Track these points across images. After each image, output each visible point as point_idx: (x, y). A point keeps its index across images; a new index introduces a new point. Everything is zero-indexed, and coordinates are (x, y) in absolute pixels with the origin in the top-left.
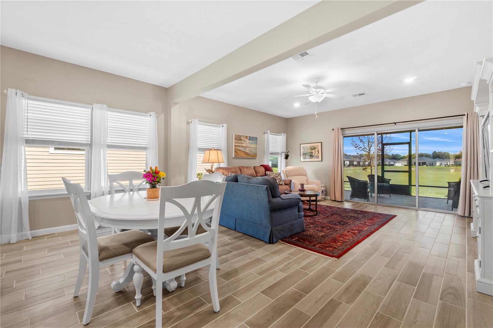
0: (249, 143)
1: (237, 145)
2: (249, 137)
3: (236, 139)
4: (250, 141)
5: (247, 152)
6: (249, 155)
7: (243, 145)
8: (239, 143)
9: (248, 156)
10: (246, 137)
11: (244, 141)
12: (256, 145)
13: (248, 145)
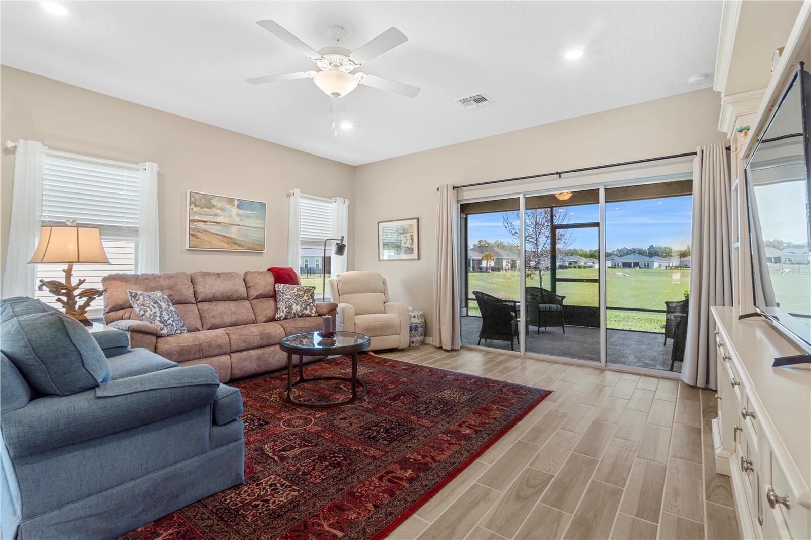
0: (238, 215)
1: (197, 218)
2: (238, 200)
3: (194, 203)
4: (241, 212)
5: (233, 236)
6: (239, 245)
7: (219, 219)
8: (207, 215)
9: (234, 245)
10: (230, 201)
11: (223, 210)
12: (260, 221)
13: (237, 220)
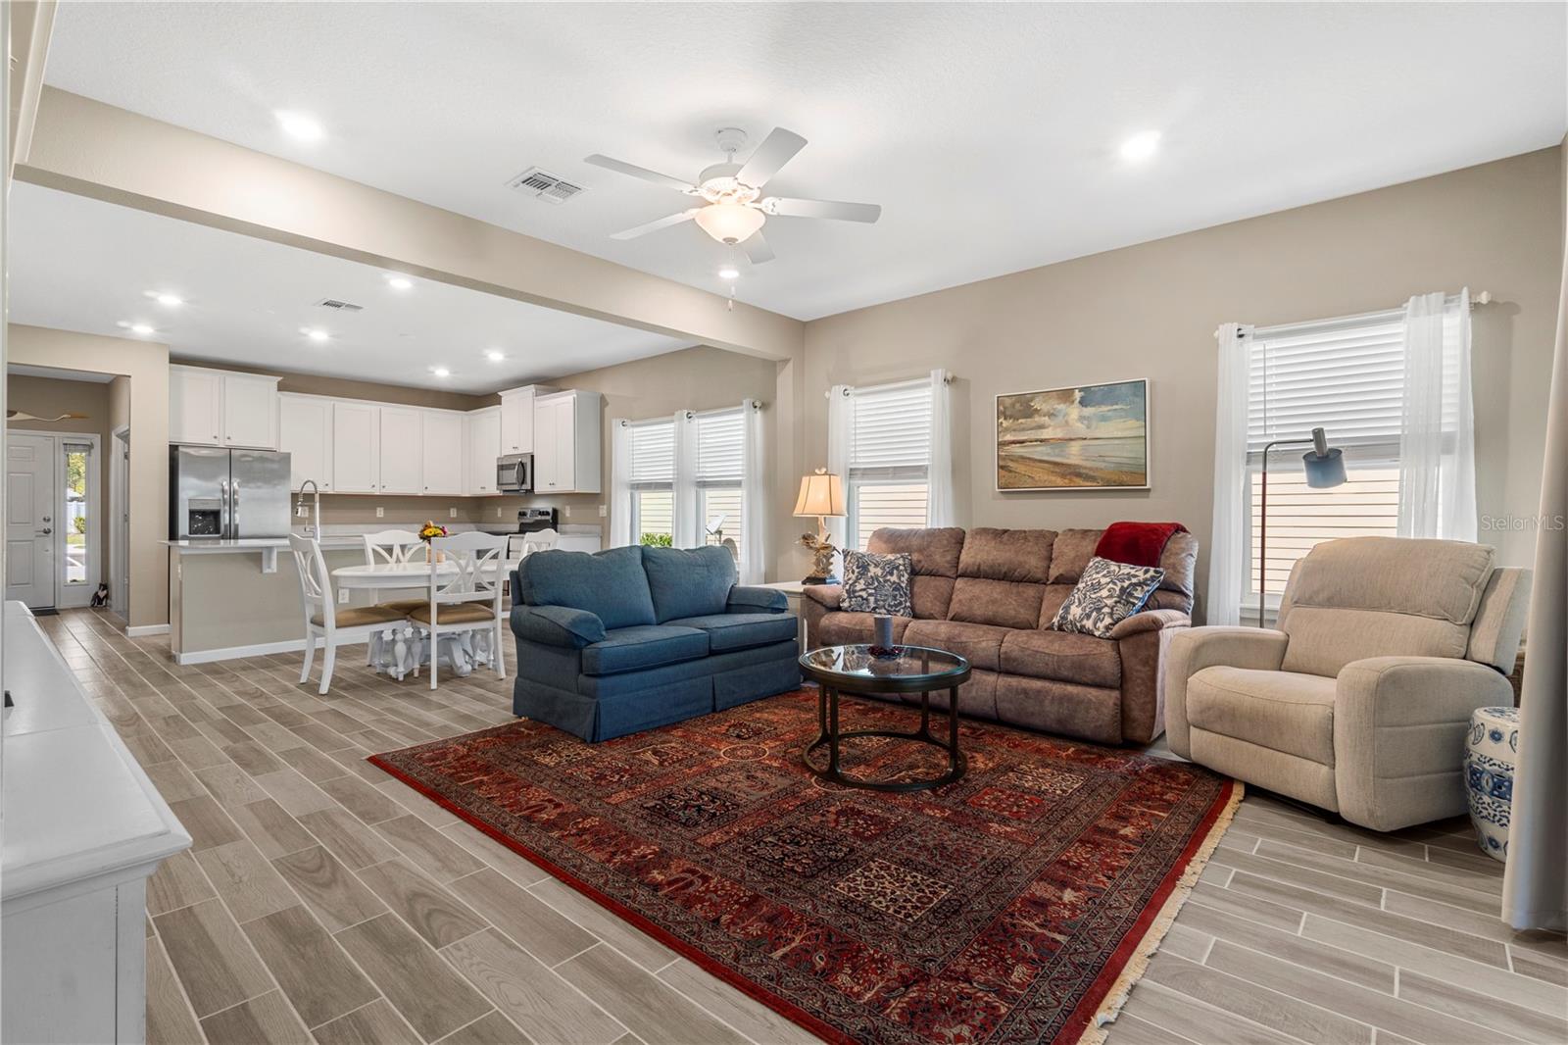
0: (1082, 418)
1: (1009, 437)
2: (1081, 390)
3: (1004, 413)
4: (1089, 411)
5: (1073, 460)
6: (1093, 479)
7: (1046, 434)
8: (1024, 430)
9: (1075, 479)
10: (1066, 395)
11: (1051, 415)
12: (1132, 423)
13: (1080, 429)
